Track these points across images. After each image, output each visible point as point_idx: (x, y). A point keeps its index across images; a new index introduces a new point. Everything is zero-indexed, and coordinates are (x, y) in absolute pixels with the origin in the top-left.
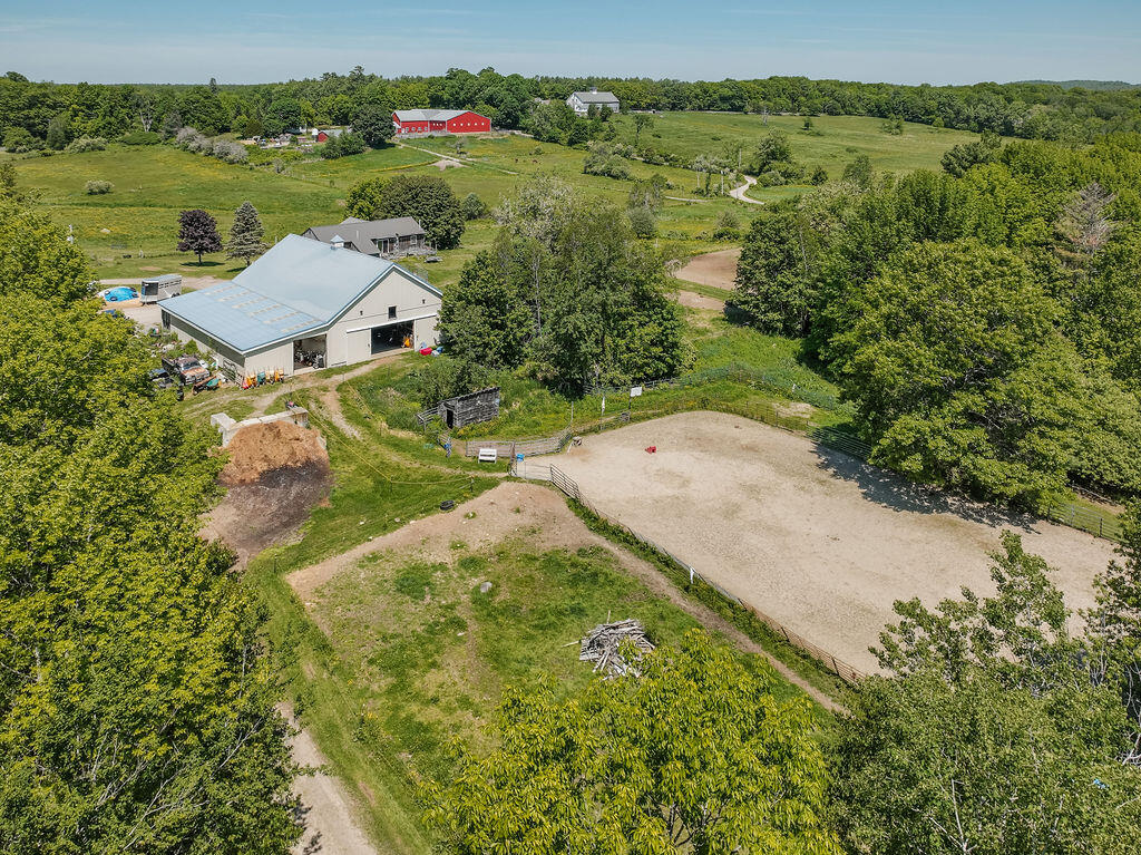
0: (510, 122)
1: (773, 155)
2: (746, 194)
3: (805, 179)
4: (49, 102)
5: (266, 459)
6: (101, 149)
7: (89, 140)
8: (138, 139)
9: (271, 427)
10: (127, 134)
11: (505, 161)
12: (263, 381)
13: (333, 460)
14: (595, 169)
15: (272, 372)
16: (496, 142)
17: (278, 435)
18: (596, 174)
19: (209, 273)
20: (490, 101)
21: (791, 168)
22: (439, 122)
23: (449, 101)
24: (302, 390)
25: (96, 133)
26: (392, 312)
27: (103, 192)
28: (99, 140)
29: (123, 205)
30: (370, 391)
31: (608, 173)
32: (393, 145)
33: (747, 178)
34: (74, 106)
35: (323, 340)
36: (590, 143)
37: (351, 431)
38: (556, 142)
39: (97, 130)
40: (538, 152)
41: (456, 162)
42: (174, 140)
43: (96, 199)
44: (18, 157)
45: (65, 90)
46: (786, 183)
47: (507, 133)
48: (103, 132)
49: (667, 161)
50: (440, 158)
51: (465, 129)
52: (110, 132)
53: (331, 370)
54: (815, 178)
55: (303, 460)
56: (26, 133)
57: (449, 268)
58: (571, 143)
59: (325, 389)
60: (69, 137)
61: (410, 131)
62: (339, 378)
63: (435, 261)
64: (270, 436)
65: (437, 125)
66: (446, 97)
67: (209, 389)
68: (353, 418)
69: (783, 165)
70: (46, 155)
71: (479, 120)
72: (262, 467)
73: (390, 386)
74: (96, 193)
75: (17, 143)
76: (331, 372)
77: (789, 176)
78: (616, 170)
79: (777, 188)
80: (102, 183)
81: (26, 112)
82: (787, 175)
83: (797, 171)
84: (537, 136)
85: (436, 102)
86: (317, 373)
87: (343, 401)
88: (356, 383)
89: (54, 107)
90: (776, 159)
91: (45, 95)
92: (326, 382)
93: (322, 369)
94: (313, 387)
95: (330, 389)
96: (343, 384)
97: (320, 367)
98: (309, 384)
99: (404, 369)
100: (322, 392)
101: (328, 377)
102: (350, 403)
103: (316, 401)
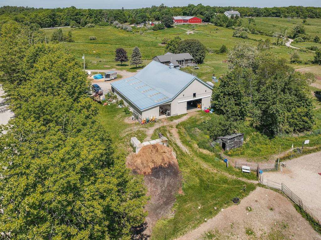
0: (207, 20)
1: (299, 32)
2: (291, 44)
3: (311, 40)
5: (153, 162)
6: (94, 27)
7: (91, 24)
8: (103, 24)
9: (154, 146)
10: (100, 23)
11: (207, 32)
12: (148, 121)
13: (180, 164)
14: (237, 35)
15: (152, 118)
16: (204, 26)
17: (157, 151)
18: (237, 37)
19: (125, 69)
20: (201, 14)
21: (306, 36)
22: (186, 20)
23: (188, 14)
24: (163, 127)
26: (194, 95)
27: (94, 39)
28: (93, 24)
29: (99, 43)
30: (189, 129)
31: (241, 37)
32: (173, 27)
33: (289, 39)
34: (87, 15)
35: (170, 105)
36: (233, 27)
37: (185, 149)
38: (222, 26)
40: (217, 29)
41: (192, 32)
42: (112, 25)
43: (92, 41)
44: (73, 29)
45: (85, 11)
46: (304, 41)
47: (207, 23)
48: (94, 22)
49: (259, 33)
50: (187, 31)
51: (194, 22)
52: (96, 22)
53: (172, 117)
54: (315, 40)
55: (168, 163)
56: (76, 22)
57: (203, 72)
58: (227, 27)
59: (172, 127)
60: (86, 23)
61: (177, 23)
62: (177, 121)
63: (198, 69)
64: (154, 151)
65: (185, 21)
66: (188, 12)
68: (185, 142)
69: (303, 35)
70: (80, 28)
71: (198, 19)
72: (152, 165)
73: (196, 127)
74: (92, 40)
75: (73, 25)
76: (172, 119)
77: (305, 39)
78: (244, 36)
79: (302, 43)
80: (94, 37)
81: (75, 17)
82: (304, 38)
83: (308, 37)
84: (216, 24)
85: (185, 14)
86: (168, 118)
87: (179, 133)
88: (183, 124)
89: (82, 15)
90: (300, 33)
91: (80, 12)
92: (172, 123)
93: (169, 116)
94: (167, 125)
95: (173, 127)
96: (178, 125)
97: (168, 115)
98: (165, 124)
99: (201, 119)
100: (171, 128)
101: (172, 121)
102: (182, 134)
103: (169, 133)
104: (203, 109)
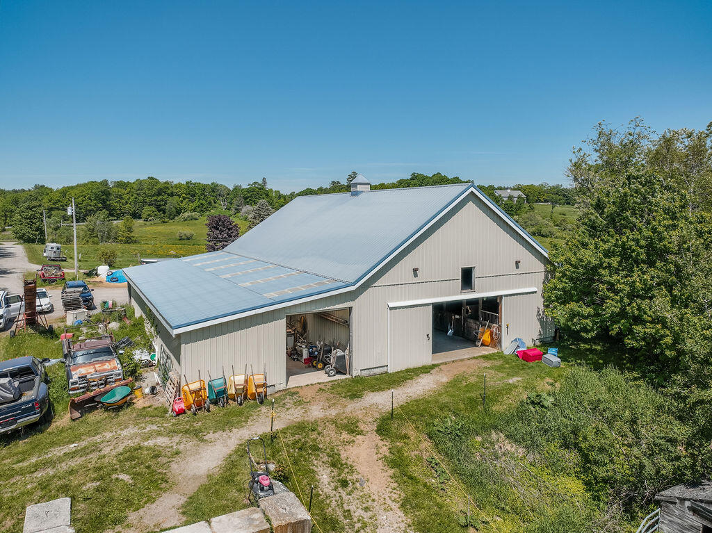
4: (169, 192)
6: (196, 219)
7: (190, 214)
10: (212, 211)
12: (220, 397)
15: (240, 379)
24: (301, 427)
25: (194, 210)
26: (467, 277)
27: (188, 239)
28: (194, 214)
29: (198, 245)
34: (184, 195)
35: (344, 321)
39: (195, 209)
42: (239, 214)
43: (183, 242)
44: (148, 223)
48: (198, 209)
52: (201, 209)
53: (359, 380)
56: (154, 209)
59: (352, 428)
60: (178, 212)
62: (382, 401)
67: (107, 408)
70: (164, 222)
73: (495, 428)
74: (183, 239)
75: (149, 215)
76: (358, 387)
80: (187, 233)
81: (155, 198)
86: (335, 386)
87: (397, 463)
88: (417, 412)
89: (172, 195)
91: (168, 188)
92: (353, 408)
93: (343, 377)
94: (325, 421)
95: (362, 427)
96: (392, 415)
97: (339, 372)
98: (316, 412)
99: (510, 389)
100: (345, 436)
101: (355, 396)
102: (416, 471)
103: (333, 465)
104: (507, 347)
